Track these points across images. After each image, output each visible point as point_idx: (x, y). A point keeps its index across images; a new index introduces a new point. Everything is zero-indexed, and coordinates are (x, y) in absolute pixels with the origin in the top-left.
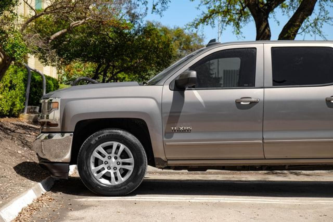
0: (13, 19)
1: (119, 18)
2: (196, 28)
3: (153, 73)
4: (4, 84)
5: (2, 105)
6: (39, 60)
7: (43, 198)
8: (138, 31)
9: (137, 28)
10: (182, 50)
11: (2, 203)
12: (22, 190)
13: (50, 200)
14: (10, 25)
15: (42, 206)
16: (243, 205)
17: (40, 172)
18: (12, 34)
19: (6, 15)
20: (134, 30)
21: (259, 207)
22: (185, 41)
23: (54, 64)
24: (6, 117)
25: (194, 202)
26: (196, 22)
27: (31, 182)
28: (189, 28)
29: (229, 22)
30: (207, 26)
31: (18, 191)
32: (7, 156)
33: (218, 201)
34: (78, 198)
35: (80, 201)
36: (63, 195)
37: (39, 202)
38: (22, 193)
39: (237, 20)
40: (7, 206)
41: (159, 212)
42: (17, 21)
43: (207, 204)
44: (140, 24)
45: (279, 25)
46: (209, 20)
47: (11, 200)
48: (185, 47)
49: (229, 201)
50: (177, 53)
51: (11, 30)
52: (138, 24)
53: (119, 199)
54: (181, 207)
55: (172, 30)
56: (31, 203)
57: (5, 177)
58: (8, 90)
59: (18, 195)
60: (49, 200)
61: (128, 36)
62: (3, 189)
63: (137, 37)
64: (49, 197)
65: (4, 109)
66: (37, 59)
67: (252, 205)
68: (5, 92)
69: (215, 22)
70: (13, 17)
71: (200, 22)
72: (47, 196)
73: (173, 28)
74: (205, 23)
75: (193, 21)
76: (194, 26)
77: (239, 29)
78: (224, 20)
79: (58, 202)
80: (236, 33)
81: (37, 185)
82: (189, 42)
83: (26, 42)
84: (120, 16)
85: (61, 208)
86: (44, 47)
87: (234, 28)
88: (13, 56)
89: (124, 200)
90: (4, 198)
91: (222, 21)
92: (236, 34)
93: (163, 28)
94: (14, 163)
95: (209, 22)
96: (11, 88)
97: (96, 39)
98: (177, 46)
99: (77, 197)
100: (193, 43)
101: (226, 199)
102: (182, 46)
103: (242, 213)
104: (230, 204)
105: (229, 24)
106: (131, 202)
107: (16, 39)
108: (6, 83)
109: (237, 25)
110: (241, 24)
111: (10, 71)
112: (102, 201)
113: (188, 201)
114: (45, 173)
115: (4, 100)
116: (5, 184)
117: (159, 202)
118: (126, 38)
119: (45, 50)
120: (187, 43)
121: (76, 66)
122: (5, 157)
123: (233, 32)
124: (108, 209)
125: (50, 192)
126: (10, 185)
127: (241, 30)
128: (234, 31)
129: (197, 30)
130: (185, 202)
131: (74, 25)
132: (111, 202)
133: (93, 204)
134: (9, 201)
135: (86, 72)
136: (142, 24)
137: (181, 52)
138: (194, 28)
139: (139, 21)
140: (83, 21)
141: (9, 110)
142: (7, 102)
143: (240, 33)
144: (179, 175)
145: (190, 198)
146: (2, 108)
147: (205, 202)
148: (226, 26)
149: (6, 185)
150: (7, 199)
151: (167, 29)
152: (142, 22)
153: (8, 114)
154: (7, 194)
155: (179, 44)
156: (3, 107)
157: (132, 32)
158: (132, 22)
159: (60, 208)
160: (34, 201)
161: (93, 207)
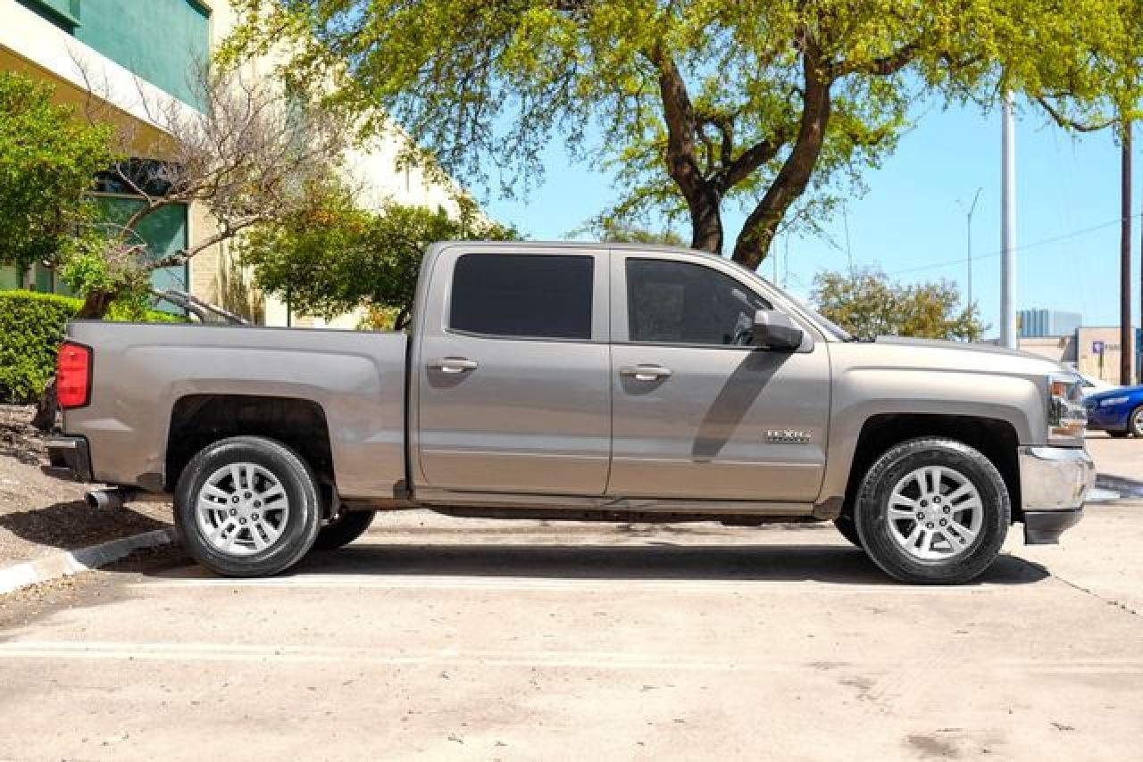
7: (51, 583)
34: (137, 583)
37: (33, 589)
60: (62, 586)
64: (72, 580)
72: (70, 578)
81: (60, 555)
125: (93, 570)
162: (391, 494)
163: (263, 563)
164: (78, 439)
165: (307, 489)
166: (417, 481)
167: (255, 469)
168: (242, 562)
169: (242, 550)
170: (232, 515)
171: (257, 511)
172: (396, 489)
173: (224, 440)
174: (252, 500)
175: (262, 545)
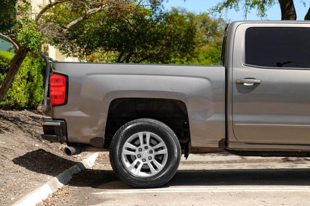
0: (27, 8)
1: (137, 4)
2: (220, 12)
3: (179, 61)
4: (22, 76)
5: (20, 97)
6: (60, 51)
7: (59, 193)
8: (159, 17)
9: (158, 15)
10: (208, 35)
11: (14, 200)
12: (36, 184)
13: (67, 195)
14: (24, 15)
15: (57, 201)
16: (268, 195)
17: (58, 165)
18: (26, 24)
19: (20, 5)
20: (156, 16)
21: (285, 196)
22: (211, 26)
23: (76, 54)
24: (24, 110)
25: (217, 193)
26: (220, 6)
27: (47, 176)
28: (213, 13)
29: (253, 5)
30: (231, 9)
31: (33, 186)
32: (24, 150)
33: (242, 191)
34: (96, 192)
35: (98, 195)
36: (81, 189)
37: (55, 196)
38: (37, 188)
39: (261, 3)
40: (19, 202)
41: (180, 204)
42: (31, 10)
43: (230, 194)
44: (161, 10)
45: (305, 6)
46: (233, 4)
47: (24, 196)
48: (211, 33)
49: (253, 191)
50: (204, 40)
51: (25, 20)
52: (159, 10)
53: (139, 192)
54: (203, 198)
55: (198, 15)
56: (46, 198)
57: (19, 172)
58: (26, 81)
59: (33, 190)
60: (65, 194)
61: (150, 22)
62: (16, 185)
63: (159, 24)
64: (65, 191)
65: (22, 101)
66: (58, 50)
67: (278, 194)
68: (23, 84)
69: (239, 5)
70: (26, 7)
71: (224, 6)
72: (63, 190)
73: (199, 14)
74: (229, 7)
75: (216, 5)
76: (218, 10)
77: (263, 12)
78: (247, 3)
79: (75, 196)
80: (261, 15)
81: (53, 179)
82: (216, 28)
83: (40, 32)
84: (138, 2)
85: (78, 202)
86: (59, 36)
87: (259, 11)
88: (27, 47)
89: (144, 192)
90: (17, 194)
91: (246, 4)
92: (261, 17)
93: (188, 14)
94: (30, 157)
95: (233, 6)
96: (29, 80)
97: (116, 27)
98: (203, 32)
99: (95, 190)
100: (219, 28)
101: (250, 188)
102: (209, 32)
103: (267, 203)
104: (255, 193)
105: (253, 7)
106: (150, 194)
107: (30, 29)
108: (24, 75)
109: (262, 8)
110: (266, 6)
111: (28, 62)
112: (121, 194)
113: (211, 191)
114: (62, 167)
115: (22, 93)
116: (19, 179)
117: (180, 193)
118: (148, 24)
119: (60, 39)
120: (214, 28)
121: (99, 55)
122: (21, 151)
123: (257, 14)
124: (126, 203)
125: (67, 186)
126: (24, 180)
127: (266, 13)
128: (259, 14)
129: (220, 14)
130: (208, 193)
131: (90, 13)
132: (130, 195)
133: (111, 197)
134: (22, 197)
135: (109, 61)
136: (163, 10)
137: (207, 38)
138: (218, 13)
139: (160, 7)
140: (100, 8)
141: (28, 103)
142: (25, 94)
143: (264, 16)
144: (204, 164)
145: (213, 188)
146: (20, 100)
147: (229, 192)
148: (250, 9)
149: (21, 180)
150: (20, 195)
151: (193, 15)
152: (163, 8)
153: (27, 107)
154: (21, 189)
155: (205, 30)
156: (22, 100)
157: (153, 19)
158: (153, 8)
159: (76, 203)
160: (50, 196)
161: (111, 200)
162: (217, 146)
163: (155, 181)
164: (61, 121)
165: (177, 144)
166: (231, 139)
167: (151, 135)
168: (145, 180)
169: (144, 175)
170: (138, 157)
171: (151, 155)
172: (220, 143)
173: (135, 120)
174: (148, 150)
175: (154, 172)
